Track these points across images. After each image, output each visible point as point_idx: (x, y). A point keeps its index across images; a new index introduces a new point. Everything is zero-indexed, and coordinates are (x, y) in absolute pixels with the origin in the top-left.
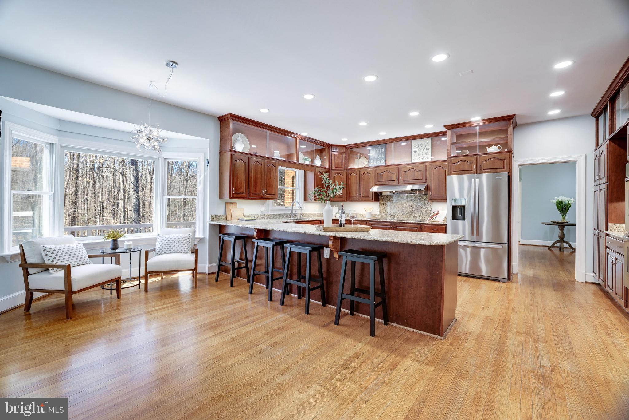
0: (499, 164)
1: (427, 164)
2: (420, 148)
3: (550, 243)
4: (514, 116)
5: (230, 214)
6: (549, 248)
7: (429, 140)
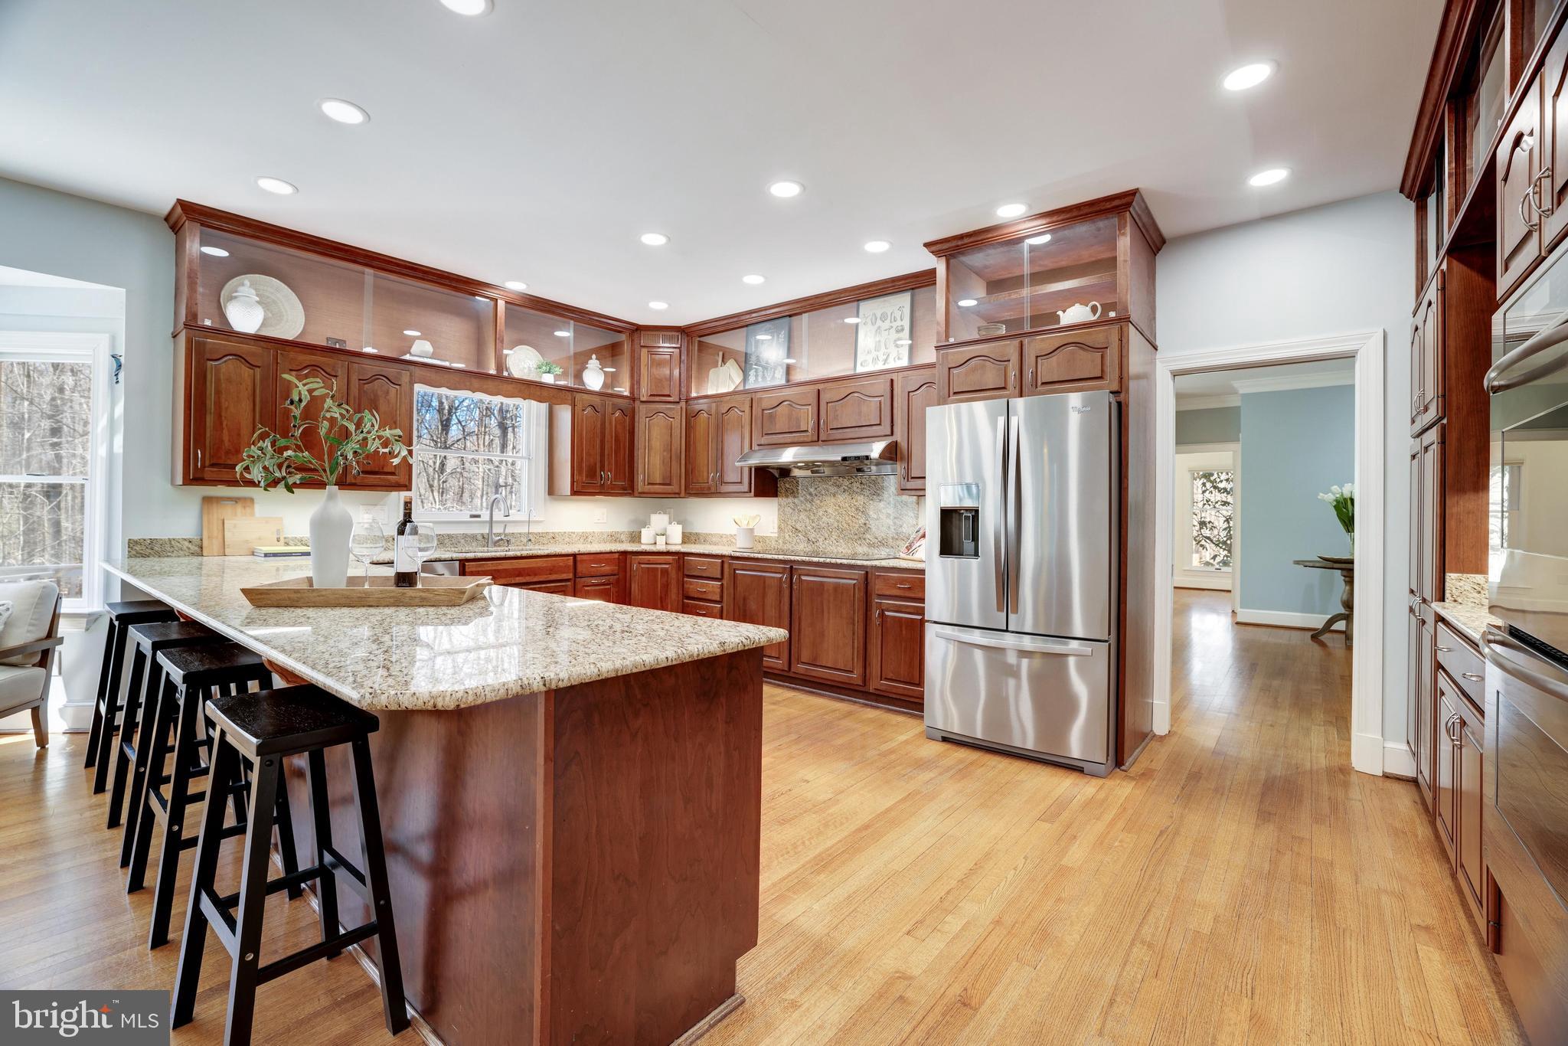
0: (1088, 363)
1: (894, 376)
2: (879, 328)
3: (1318, 621)
4: (1133, 193)
5: (216, 532)
6: (1316, 635)
7: (904, 300)
